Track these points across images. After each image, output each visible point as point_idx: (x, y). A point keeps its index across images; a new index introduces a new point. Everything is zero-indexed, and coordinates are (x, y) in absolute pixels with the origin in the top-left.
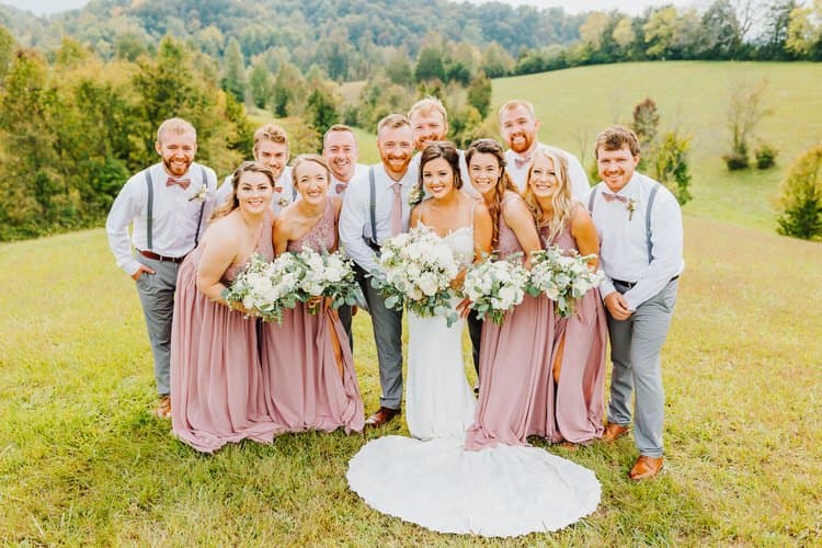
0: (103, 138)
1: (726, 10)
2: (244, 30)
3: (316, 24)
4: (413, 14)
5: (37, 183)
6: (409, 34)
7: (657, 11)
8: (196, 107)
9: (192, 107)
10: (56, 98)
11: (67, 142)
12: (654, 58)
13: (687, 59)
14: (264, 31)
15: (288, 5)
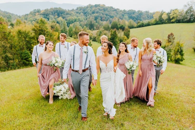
1: (192, 10)
3: (86, 16)
4: (111, 13)
6: (110, 18)
7: (173, 10)
8: (49, 36)
10: (10, 35)
11: (14, 46)
12: (173, 23)
13: (182, 23)
14: (73, 18)
15: (79, 12)
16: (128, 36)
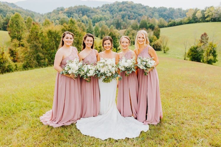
0: (54, 45)
2: (94, 16)
3: (113, 14)
4: (139, 11)
5: (37, 57)
6: (138, 16)
7: (208, 8)
9: (77, 37)
10: (42, 35)
11: (45, 46)
12: (208, 21)
13: (218, 21)
14: (99, 17)
15: (105, 9)
16: (157, 35)
